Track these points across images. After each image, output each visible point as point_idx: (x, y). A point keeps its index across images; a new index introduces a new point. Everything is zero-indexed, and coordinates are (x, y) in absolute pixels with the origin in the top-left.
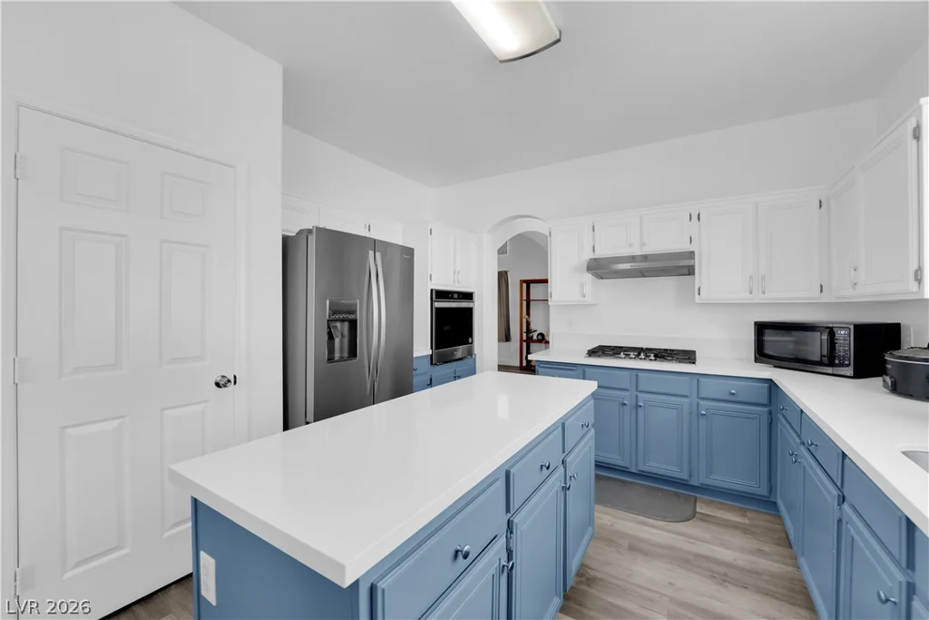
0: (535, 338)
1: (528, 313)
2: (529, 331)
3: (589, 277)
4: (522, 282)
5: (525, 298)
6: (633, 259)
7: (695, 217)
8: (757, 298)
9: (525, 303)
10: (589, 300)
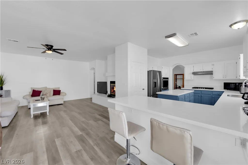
0: (178, 87)
1: (176, 82)
2: (176, 86)
3: (193, 75)
4: (175, 75)
5: (175, 78)
6: (201, 72)
7: (213, 65)
8: (224, 79)
9: (175, 79)
10: (193, 79)
